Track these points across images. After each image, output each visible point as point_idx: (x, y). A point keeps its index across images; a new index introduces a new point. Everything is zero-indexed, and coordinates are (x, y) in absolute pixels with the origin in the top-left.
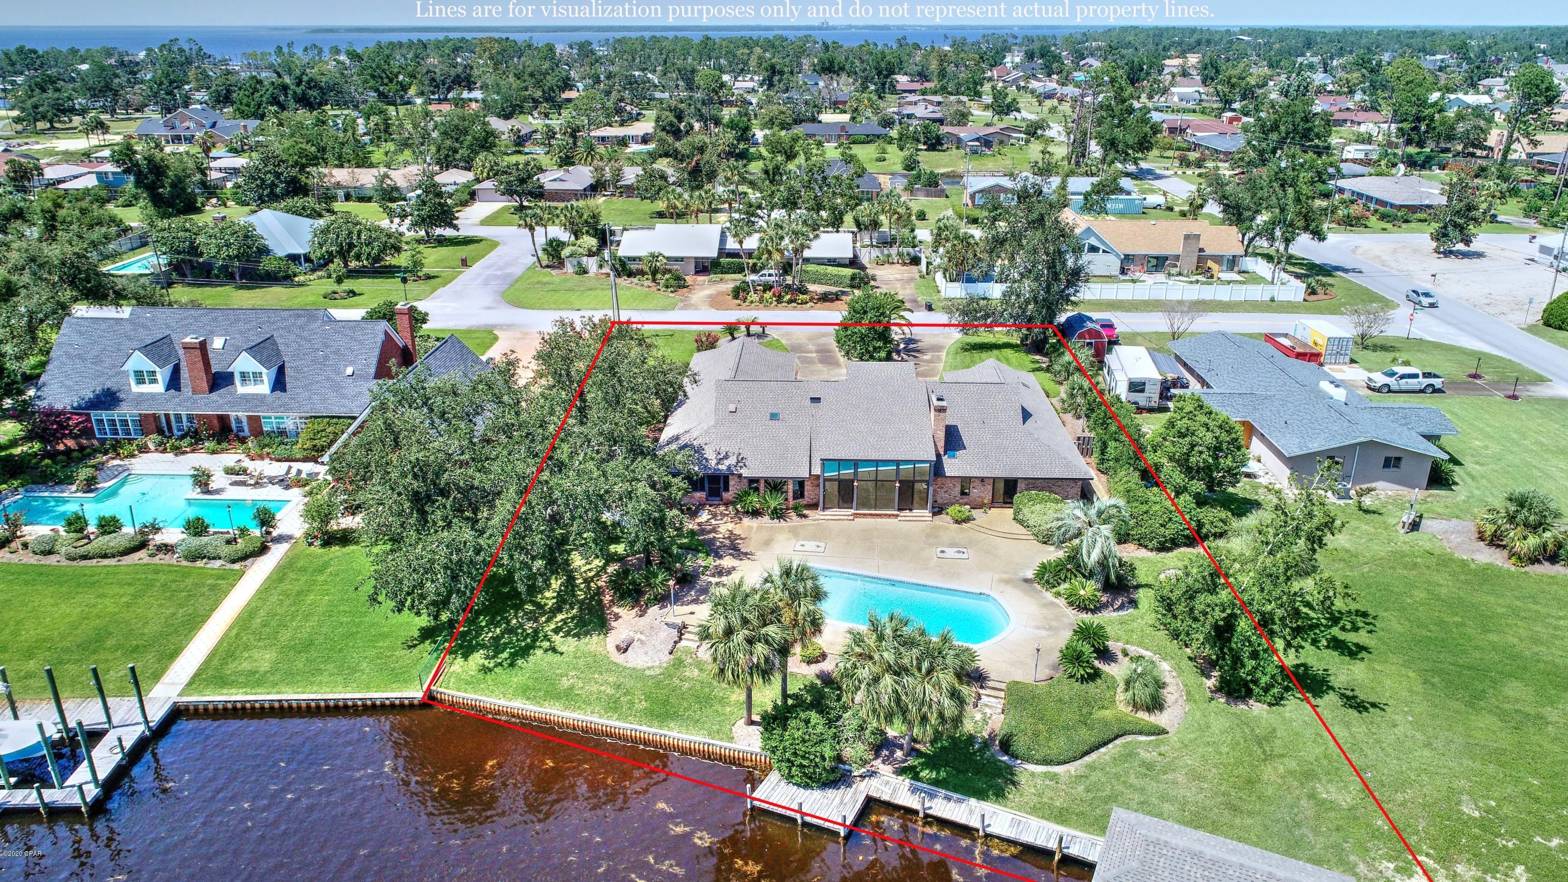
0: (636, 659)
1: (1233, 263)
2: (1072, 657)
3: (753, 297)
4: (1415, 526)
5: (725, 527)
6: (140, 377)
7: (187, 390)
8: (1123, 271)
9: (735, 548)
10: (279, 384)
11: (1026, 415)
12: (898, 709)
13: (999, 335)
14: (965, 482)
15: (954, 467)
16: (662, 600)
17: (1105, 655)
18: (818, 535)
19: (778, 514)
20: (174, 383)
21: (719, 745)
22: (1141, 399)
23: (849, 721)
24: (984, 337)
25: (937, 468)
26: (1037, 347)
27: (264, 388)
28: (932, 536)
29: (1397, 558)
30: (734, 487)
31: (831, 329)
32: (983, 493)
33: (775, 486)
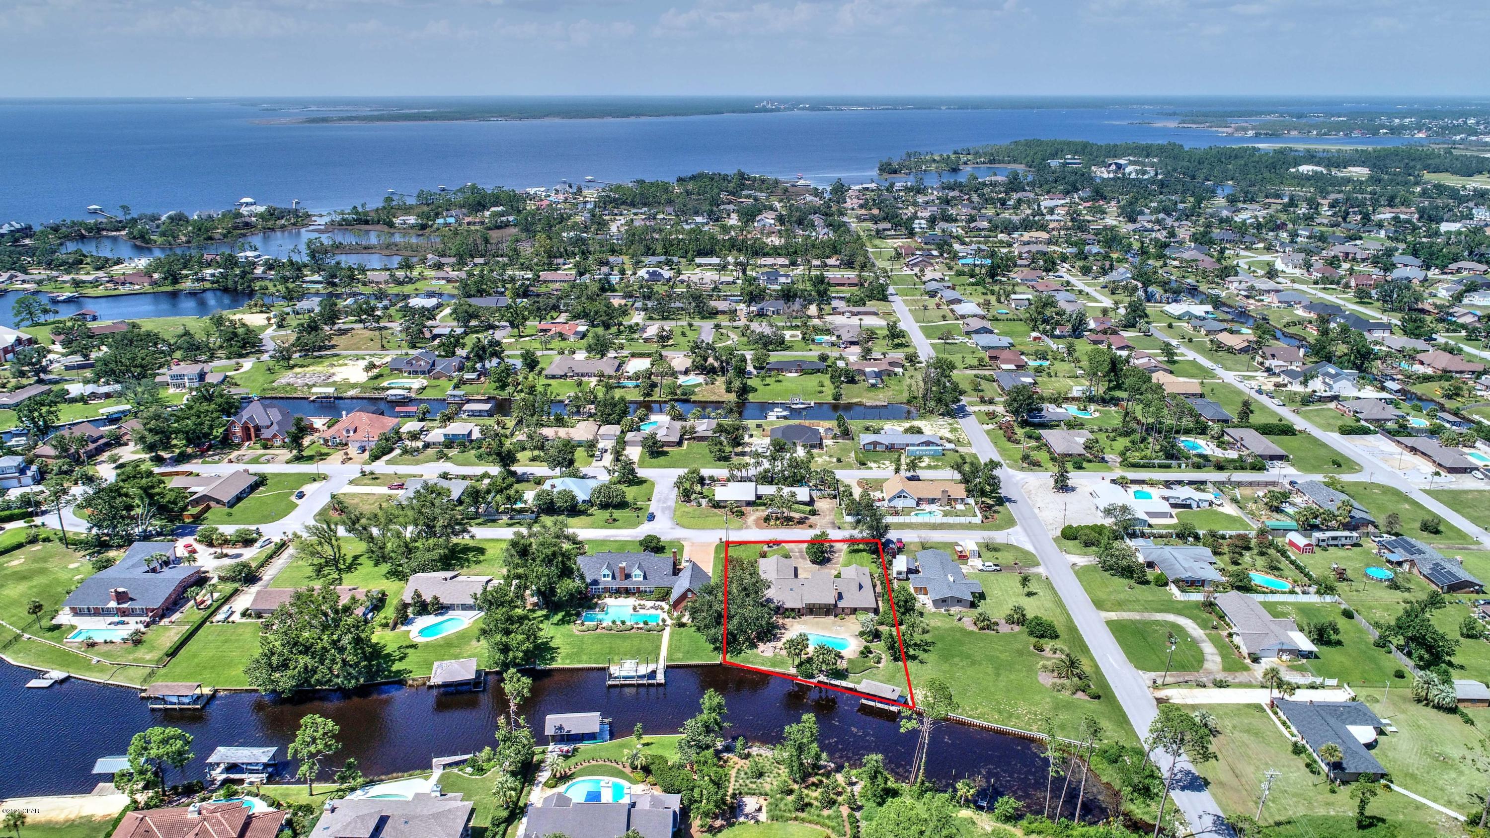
0: (766, 654)
1: (962, 500)
2: (862, 653)
3: (772, 522)
4: (960, 619)
5: (781, 621)
6: (605, 576)
7: (618, 579)
8: (918, 505)
9: (784, 627)
10: (645, 577)
11: (861, 587)
12: (823, 662)
13: (861, 546)
14: (843, 609)
15: (841, 604)
16: (770, 641)
17: (871, 652)
18: (805, 623)
19: (794, 618)
20: (614, 577)
21: (787, 672)
22: (901, 577)
23: (814, 666)
24: (856, 547)
25: (836, 605)
26: (875, 551)
27: (641, 579)
28: (834, 623)
29: (952, 629)
30: (781, 611)
31: (805, 545)
32: (849, 611)
33: (793, 610)
